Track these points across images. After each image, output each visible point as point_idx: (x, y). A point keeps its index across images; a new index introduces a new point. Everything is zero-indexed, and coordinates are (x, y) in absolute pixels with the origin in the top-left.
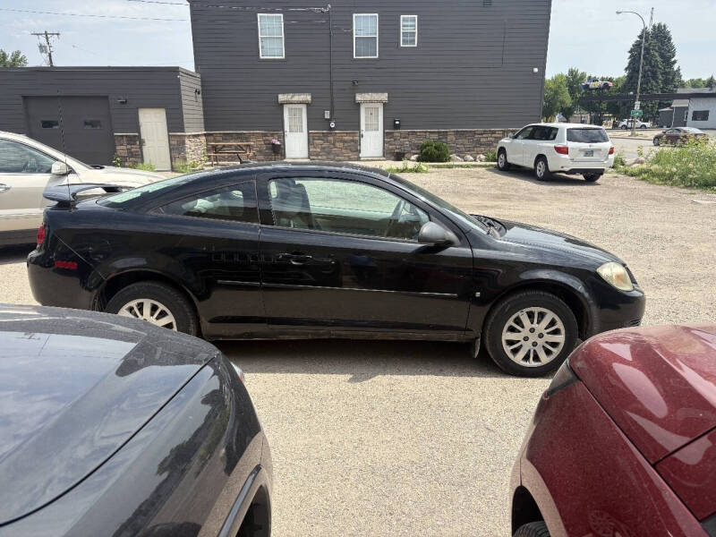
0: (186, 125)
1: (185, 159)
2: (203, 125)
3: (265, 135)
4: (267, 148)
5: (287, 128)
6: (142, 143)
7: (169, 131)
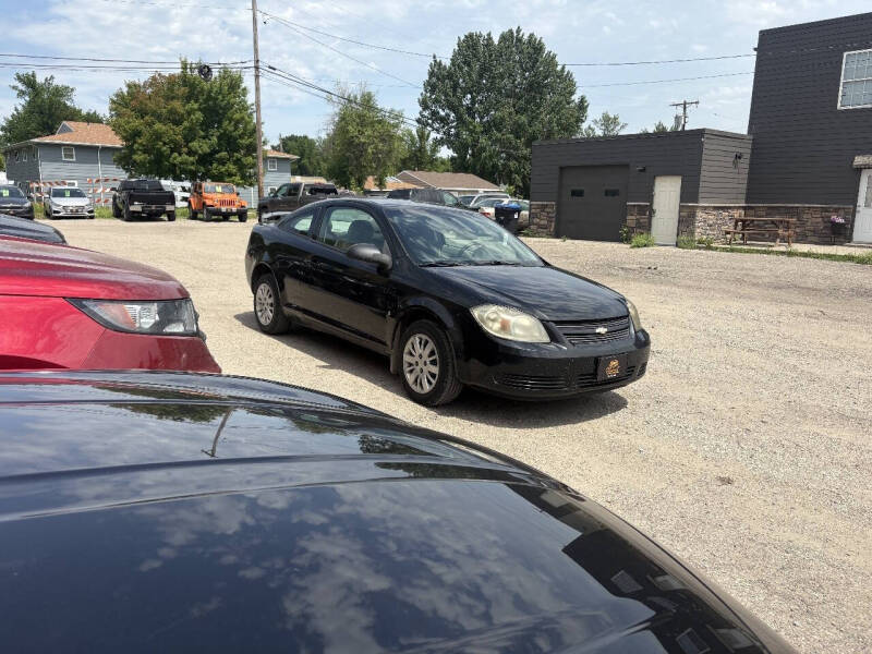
0: (700, 195)
1: (692, 233)
2: (744, 196)
3: (826, 210)
4: (825, 228)
5: (861, 201)
6: (652, 212)
7: (681, 201)
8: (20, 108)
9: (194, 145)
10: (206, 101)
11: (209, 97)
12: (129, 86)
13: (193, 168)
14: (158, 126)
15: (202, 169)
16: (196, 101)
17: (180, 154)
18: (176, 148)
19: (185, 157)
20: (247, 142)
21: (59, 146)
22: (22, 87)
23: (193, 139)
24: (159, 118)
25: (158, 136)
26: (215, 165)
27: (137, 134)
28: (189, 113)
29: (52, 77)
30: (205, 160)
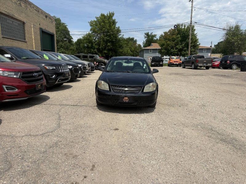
8: (145, 41)
9: (177, 46)
10: (182, 34)
11: (183, 33)
12: (164, 33)
13: (176, 53)
14: (168, 42)
15: (179, 53)
16: (180, 35)
17: (173, 49)
18: (172, 48)
19: (174, 50)
20: (193, 45)
21: (149, 49)
22: (146, 36)
23: (177, 45)
24: (169, 40)
25: (168, 45)
26: (183, 52)
27: (163, 45)
28: (177, 38)
29: (152, 33)
30: (180, 50)
